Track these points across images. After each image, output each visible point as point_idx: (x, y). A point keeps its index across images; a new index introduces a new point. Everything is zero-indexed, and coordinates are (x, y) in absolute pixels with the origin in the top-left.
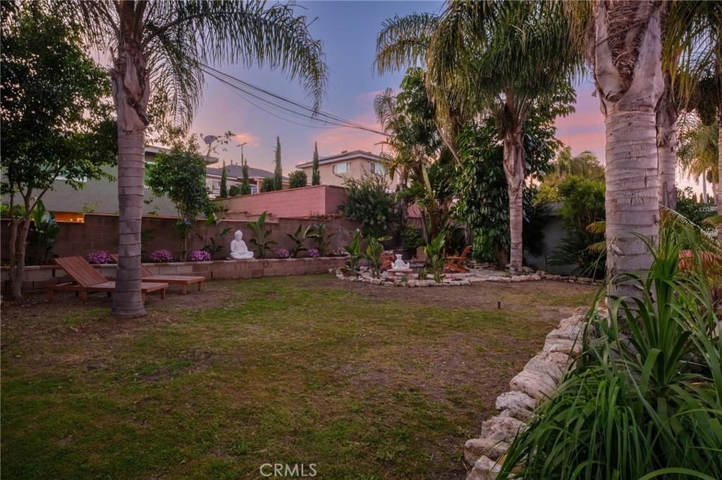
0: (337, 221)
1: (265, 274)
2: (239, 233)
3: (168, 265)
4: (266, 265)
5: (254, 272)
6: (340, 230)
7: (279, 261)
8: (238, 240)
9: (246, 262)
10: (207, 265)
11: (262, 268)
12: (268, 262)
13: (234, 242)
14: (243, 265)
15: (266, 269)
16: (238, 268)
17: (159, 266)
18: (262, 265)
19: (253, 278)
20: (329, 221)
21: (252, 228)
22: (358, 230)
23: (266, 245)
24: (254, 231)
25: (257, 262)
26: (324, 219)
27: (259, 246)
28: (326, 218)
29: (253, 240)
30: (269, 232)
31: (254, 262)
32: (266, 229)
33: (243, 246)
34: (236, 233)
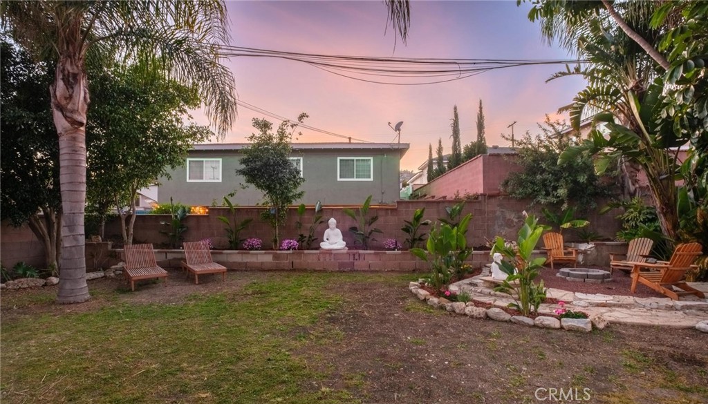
0: (493, 200)
1: (355, 268)
2: (332, 221)
3: (249, 253)
4: (357, 257)
5: (342, 265)
6: (498, 213)
7: (375, 254)
8: (333, 229)
10: (287, 254)
11: (352, 260)
12: (359, 255)
13: (327, 231)
14: (328, 255)
15: (356, 263)
16: (322, 260)
17: (242, 253)
18: (352, 257)
19: (341, 272)
20: (479, 202)
21: (350, 215)
22: (524, 212)
23: (370, 233)
24: (354, 218)
25: (347, 253)
26: (473, 200)
27: (358, 235)
28: (477, 198)
29: (354, 229)
30: (374, 219)
31: (343, 254)
32: (371, 215)
33: (336, 235)
34: (330, 221)
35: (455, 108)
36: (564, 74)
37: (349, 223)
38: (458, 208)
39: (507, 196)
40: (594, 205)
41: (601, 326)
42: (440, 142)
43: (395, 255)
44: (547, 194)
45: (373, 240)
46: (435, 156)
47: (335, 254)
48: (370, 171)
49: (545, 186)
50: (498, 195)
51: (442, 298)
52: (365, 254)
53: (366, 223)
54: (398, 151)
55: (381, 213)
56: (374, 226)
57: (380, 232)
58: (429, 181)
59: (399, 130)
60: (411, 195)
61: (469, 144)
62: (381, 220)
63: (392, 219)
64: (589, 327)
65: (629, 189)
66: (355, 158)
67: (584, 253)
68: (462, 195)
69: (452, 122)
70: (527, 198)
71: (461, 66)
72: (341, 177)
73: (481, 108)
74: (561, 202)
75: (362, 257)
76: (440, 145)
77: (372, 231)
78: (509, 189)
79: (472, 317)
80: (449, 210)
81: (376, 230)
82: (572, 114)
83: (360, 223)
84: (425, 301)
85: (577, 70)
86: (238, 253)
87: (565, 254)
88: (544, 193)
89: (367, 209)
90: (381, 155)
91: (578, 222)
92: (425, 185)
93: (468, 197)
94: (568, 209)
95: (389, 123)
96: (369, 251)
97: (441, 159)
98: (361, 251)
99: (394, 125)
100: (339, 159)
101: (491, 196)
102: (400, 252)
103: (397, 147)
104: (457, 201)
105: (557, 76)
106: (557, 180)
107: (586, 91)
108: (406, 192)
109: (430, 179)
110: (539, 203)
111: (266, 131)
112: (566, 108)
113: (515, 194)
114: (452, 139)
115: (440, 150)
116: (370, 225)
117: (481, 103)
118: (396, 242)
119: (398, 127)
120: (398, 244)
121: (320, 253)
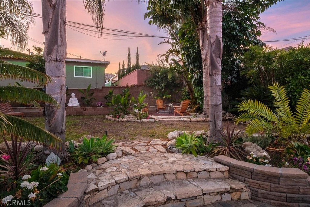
0: (140, 87)
1: (84, 114)
2: (73, 94)
3: (32, 108)
4: (84, 109)
5: (78, 113)
7: (92, 108)
8: (73, 98)
9: (73, 108)
11: (82, 111)
12: (86, 108)
13: (71, 99)
14: (71, 109)
15: (84, 112)
16: (68, 111)
17: (28, 109)
18: (82, 109)
19: (77, 116)
20: (135, 88)
21: (82, 92)
22: (151, 92)
23: (90, 100)
24: (83, 93)
25: (80, 108)
26: (133, 87)
27: (85, 101)
28: (135, 86)
29: (83, 98)
30: (92, 94)
31: (78, 108)
32: (91, 92)
33: (75, 100)
34: (72, 94)
35: (129, 48)
36: (163, 43)
37: (81, 96)
38: (127, 90)
39: (145, 86)
40: (174, 90)
41: (157, 120)
42: (123, 62)
43: (101, 108)
44: (159, 85)
45: (92, 102)
46: (121, 68)
47: (75, 108)
48: (91, 73)
49: (158, 82)
50: (142, 85)
51: (115, 118)
52: (88, 108)
53: (88, 96)
54: (104, 65)
55: (95, 92)
56: (92, 97)
57: (95, 99)
58: (118, 79)
59: (105, 55)
60: (111, 85)
61: (134, 64)
62: (95, 95)
63: (100, 94)
64: (154, 121)
65: (184, 85)
66: (83, 67)
67: (170, 107)
68: (129, 85)
69: (128, 54)
70: (153, 87)
71: (128, 34)
72: (76, 75)
73: (138, 50)
74: (162, 88)
75: (87, 110)
76: (123, 63)
77: (91, 99)
78: (146, 83)
79: (124, 122)
80: (123, 91)
81: (93, 98)
82: (166, 57)
83: (86, 96)
84: (110, 120)
85: (168, 42)
86: (26, 108)
87: (163, 107)
88: (158, 85)
89: (89, 90)
90: (96, 66)
91: (168, 96)
92: (117, 81)
93: (132, 86)
94: (164, 91)
95: (100, 51)
96: (90, 107)
97: (124, 69)
98: (86, 107)
99: (102, 53)
100: (75, 66)
101: (140, 86)
102: (103, 107)
103: (104, 63)
104: (127, 87)
105: (162, 43)
106: (162, 81)
107: (170, 50)
108: (108, 84)
109: (119, 78)
110: (156, 89)
111: (40, 52)
112: (164, 55)
113: (148, 85)
114: (128, 61)
115: (123, 65)
116: (90, 96)
117: (138, 49)
118: (102, 103)
119: (104, 54)
120: (102, 104)
121: (68, 108)
